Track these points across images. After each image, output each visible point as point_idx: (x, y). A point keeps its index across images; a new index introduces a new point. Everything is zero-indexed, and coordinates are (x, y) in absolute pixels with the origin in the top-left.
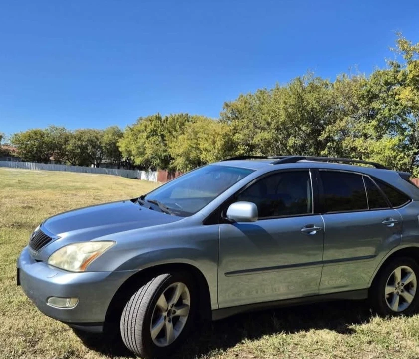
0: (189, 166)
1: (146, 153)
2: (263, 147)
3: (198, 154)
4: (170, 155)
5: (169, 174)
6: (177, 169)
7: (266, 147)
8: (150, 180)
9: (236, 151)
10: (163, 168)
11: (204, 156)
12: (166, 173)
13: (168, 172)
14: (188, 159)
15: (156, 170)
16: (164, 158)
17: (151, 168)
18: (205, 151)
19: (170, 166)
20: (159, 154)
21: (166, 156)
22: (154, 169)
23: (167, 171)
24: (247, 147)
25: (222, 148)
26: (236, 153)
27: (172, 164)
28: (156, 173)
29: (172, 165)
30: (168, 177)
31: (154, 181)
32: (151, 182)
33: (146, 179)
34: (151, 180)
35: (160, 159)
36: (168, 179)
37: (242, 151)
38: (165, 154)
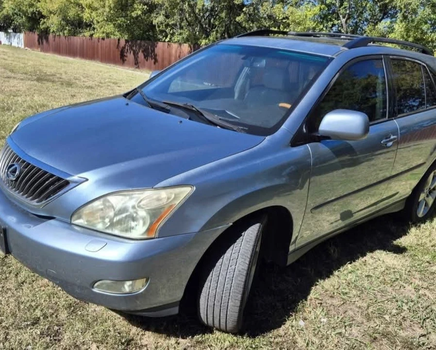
0: (67, 28)
1: (4, 8)
2: (167, 8)
3: (79, 12)
4: (40, 13)
5: (40, 37)
6: (51, 31)
7: (171, 9)
8: (13, 45)
9: (133, 11)
10: (31, 29)
11: (89, 15)
12: (35, 36)
13: (38, 35)
14: (65, 19)
15: (20, 32)
16: (32, 15)
17: (13, 29)
18: (89, 8)
19: (42, 27)
20: (24, 9)
21: (33, 13)
22: (16, 30)
23: (37, 33)
24: (146, 7)
25: (115, 7)
26: (133, 14)
27: (43, 24)
28: (22, 36)
29: (43, 26)
30: (38, 40)
31: (20, 46)
32: (14, 47)
33: (7, 43)
34: (15, 44)
35: (25, 16)
36: (39, 44)
37: (139, 13)
38: (31, 10)
